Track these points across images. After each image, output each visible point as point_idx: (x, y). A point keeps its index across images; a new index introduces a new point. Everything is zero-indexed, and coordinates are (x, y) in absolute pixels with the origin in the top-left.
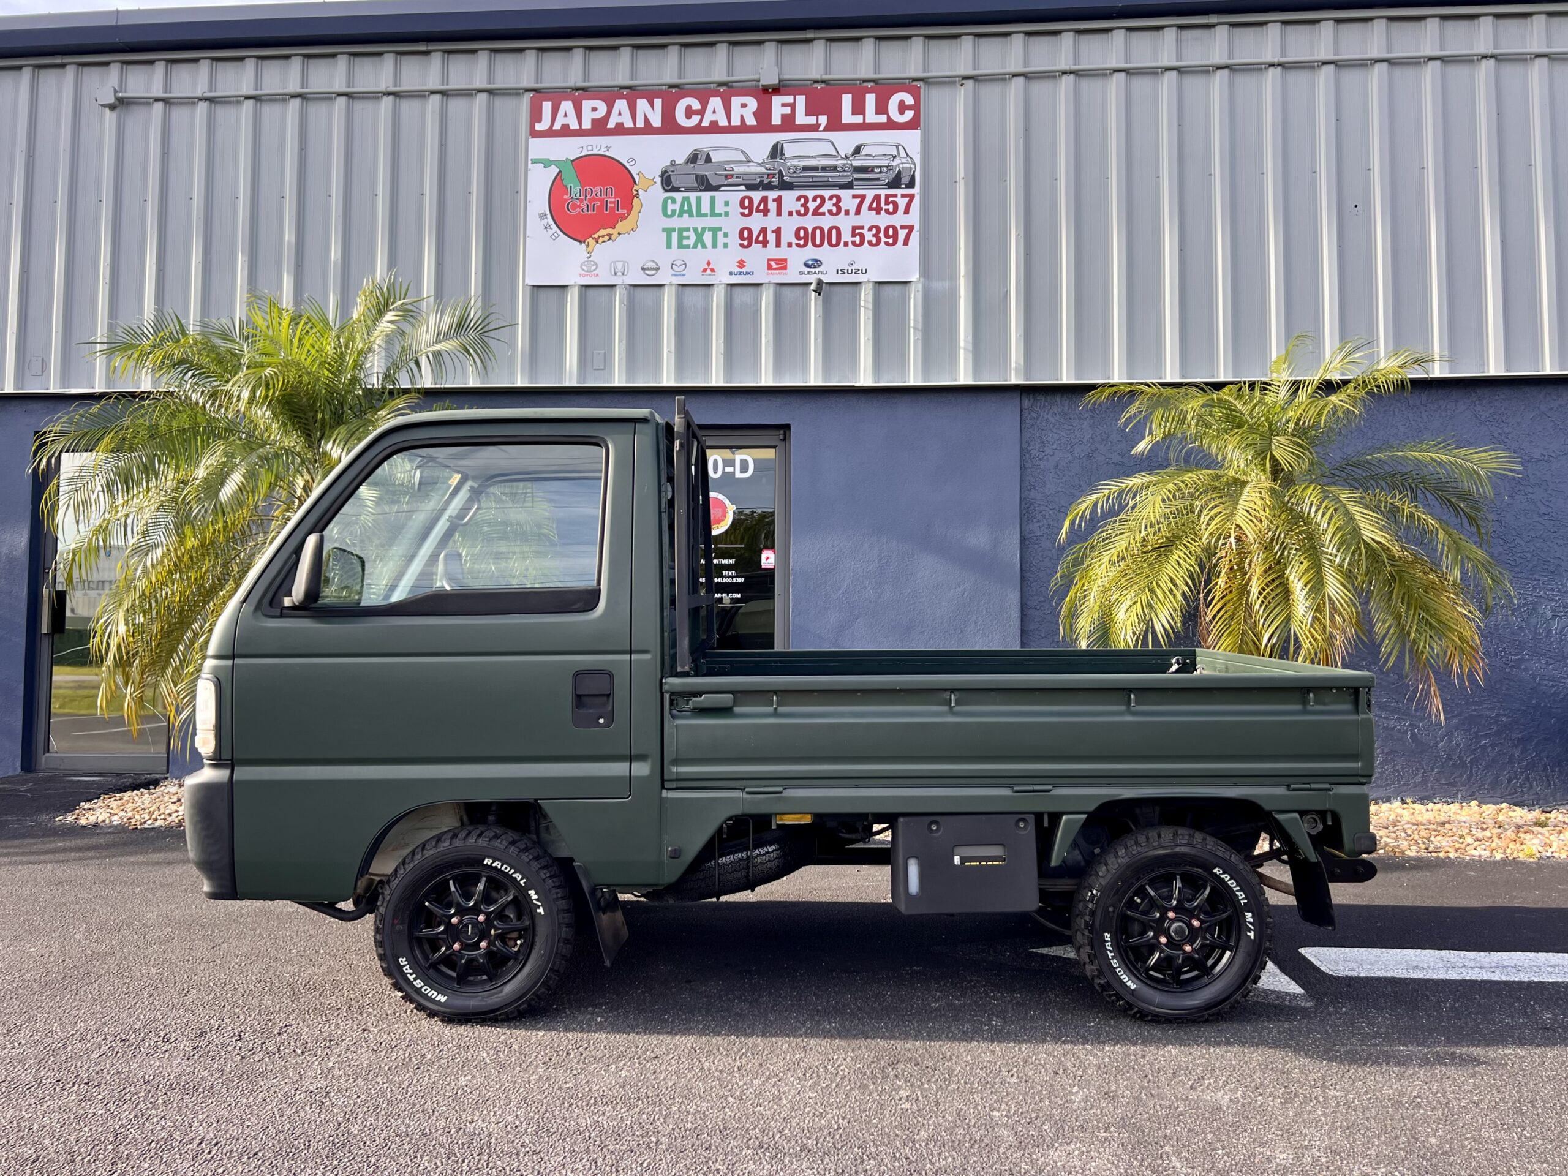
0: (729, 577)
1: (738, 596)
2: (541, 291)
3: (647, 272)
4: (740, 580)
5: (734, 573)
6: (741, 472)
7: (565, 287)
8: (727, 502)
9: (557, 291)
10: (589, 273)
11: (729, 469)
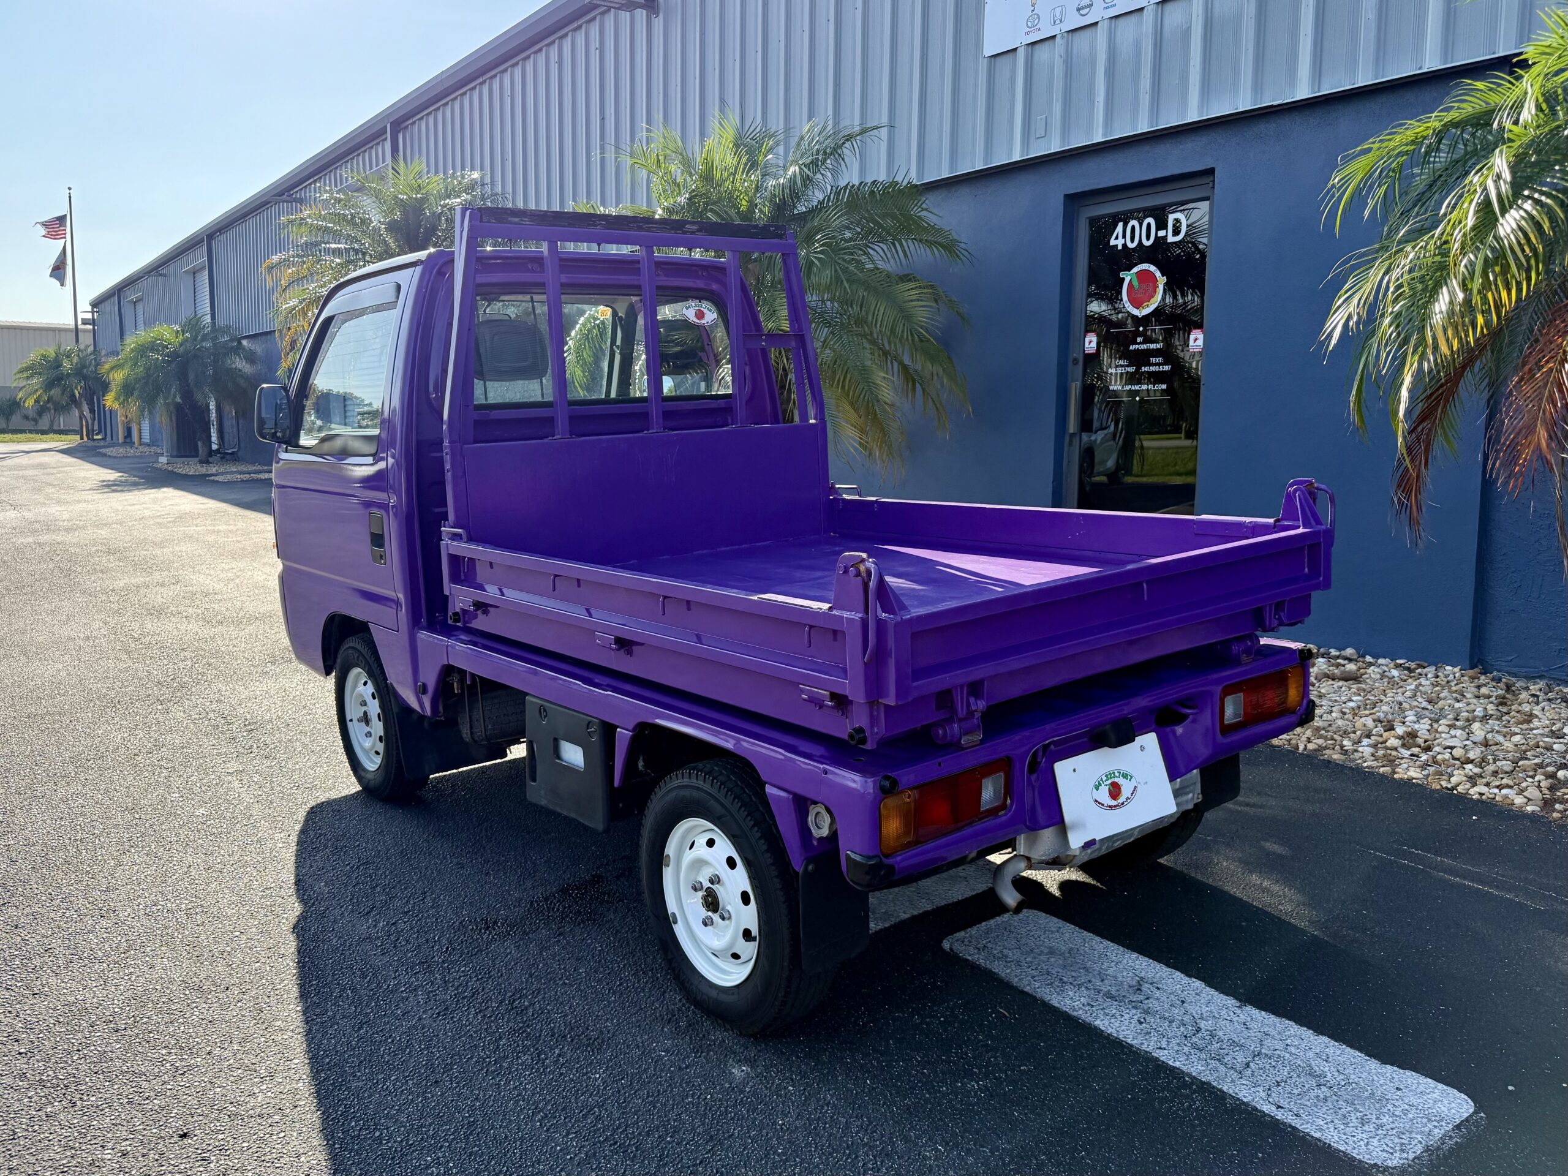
0: (1156, 364)
1: (1164, 387)
2: (999, 60)
3: (1082, 12)
4: (1167, 368)
5: (1160, 360)
6: (1173, 235)
7: (1015, 49)
8: (1158, 274)
9: (1010, 55)
10: (1033, 28)
11: (1161, 233)
